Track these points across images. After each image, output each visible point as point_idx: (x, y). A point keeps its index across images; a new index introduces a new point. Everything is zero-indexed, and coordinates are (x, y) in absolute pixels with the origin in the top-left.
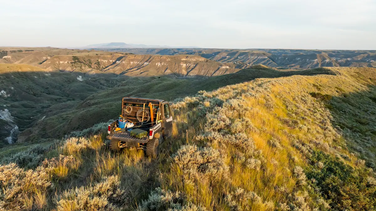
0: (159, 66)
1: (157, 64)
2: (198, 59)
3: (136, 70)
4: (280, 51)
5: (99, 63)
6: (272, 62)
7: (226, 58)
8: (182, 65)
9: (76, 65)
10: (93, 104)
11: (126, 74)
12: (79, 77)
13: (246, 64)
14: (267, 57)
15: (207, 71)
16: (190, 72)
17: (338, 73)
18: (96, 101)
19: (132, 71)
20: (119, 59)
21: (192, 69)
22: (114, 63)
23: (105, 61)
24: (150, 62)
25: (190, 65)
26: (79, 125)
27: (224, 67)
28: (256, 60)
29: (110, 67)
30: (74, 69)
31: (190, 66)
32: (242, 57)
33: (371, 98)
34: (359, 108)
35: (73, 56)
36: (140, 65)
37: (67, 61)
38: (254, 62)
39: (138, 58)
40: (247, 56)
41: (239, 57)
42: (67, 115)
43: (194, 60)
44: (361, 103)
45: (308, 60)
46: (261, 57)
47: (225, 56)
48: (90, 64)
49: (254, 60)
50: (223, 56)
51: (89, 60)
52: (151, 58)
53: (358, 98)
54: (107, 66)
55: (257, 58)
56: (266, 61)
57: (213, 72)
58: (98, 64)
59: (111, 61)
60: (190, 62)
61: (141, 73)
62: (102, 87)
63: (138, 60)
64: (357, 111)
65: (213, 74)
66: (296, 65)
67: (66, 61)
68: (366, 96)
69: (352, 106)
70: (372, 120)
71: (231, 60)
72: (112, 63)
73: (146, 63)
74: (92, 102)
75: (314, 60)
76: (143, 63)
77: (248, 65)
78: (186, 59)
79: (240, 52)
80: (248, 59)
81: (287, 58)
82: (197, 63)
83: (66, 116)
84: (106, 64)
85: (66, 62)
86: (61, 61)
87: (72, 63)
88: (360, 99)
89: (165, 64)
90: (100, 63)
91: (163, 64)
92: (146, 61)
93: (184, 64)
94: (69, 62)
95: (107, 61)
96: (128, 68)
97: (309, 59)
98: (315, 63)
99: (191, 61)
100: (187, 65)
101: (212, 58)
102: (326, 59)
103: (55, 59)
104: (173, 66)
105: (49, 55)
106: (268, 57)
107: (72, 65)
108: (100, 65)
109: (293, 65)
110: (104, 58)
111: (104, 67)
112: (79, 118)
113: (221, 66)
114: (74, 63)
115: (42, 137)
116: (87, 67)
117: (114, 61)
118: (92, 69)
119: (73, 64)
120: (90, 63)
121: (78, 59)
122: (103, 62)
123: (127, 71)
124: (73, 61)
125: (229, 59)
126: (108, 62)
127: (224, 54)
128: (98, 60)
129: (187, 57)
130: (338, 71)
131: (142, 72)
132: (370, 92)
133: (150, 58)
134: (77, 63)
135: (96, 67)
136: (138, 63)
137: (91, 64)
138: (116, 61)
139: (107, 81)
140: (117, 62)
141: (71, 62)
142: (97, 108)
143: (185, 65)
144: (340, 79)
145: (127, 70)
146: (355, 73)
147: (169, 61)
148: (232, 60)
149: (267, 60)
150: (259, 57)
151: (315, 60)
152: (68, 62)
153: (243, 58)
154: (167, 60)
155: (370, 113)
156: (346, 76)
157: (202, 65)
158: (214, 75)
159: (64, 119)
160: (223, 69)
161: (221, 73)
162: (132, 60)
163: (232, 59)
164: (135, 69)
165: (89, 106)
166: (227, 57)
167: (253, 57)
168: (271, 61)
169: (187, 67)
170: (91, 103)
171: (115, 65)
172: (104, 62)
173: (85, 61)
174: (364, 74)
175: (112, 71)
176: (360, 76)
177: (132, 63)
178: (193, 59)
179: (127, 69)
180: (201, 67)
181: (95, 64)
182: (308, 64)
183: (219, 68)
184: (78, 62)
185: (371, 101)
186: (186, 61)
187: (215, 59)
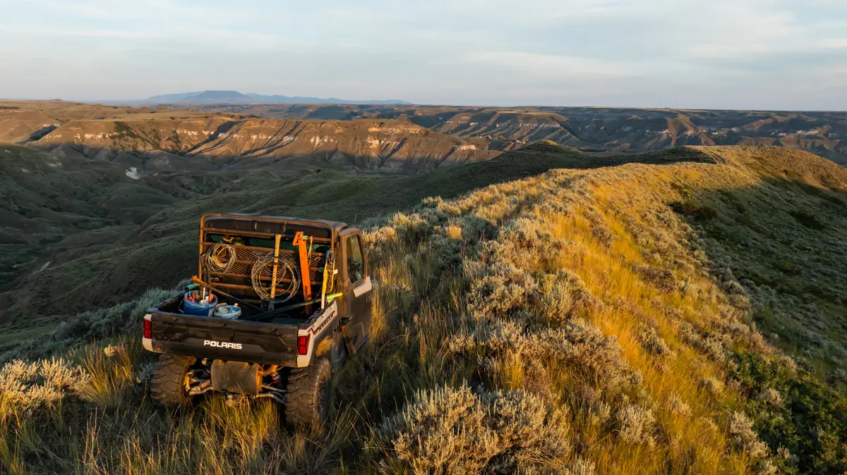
0: (317, 143)
1: (312, 140)
2: (405, 129)
3: (264, 154)
4: (587, 112)
5: (177, 137)
6: (570, 137)
7: (468, 126)
8: (369, 142)
9: (123, 142)
10: (164, 233)
12: (130, 170)
13: (513, 141)
14: (558, 126)
15: (427, 156)
16: (388, 159)
17: (720, 159)
18: (171, 225)
19: (256, 157)
20: (225, 127)
21: (394, 151)
22: (212, 138)
23: (193, 132)
24: (295, 136)
25: (387, 142)
26: (130, 283)
27: (464, 148)
28: (536, 132)
29: (204, 146)
31: (389, 144)
32: (505, 124)
33: (792, 214)
34: (774, 238)
35: (116, 122)
36: (273, 142)
37: (102, 133)
38: (530, 135)
39: (269, 126)
40: (516, 122)
41: (498, 126)
42: (102, 258)
43: (398, 131)
44: (775, 226)
45: (648, 131)
46: (547, 126)
47: (468, 122)
48: (157, 141)
49: (532, 131)
50: (462, 123)
51: (154, 130)
52: (300, 125)
54: (195, 144)
55: (537, 127)
56: (557, 132)
57: (440, 158)
58: (176, 139)
59: (206, 133)
60: (388, 136)
61: (277, 161)
62: (184, 194)
63: (268, 132)
64: (769, 242)
65: (441, 162)
66: (623, 142)
67: (98, 133)
68: (782, 210)
69: (758, 231)
70: (802, 263)
71: (480, 131)
72: (208, 137)
73: (287, 139)
74: (163, 227)
75: (661, 131)
76: (280, 137)
77: (519, 143)
78: (379, 130)
79: (501, 114)
80: (519, 129)
81: (602, 128)
82: (405, 139)
83: (99, 261)
84: (194, 140)
85: (100, 136)
86: (89, 133)
87: (112, 138)
88: (771, 215)
89: (332, 140)
90: (180, 138)
91: (326, 140)
92: (288, 134)
93: (375, 139)
94: (107, 136)
95: (195, 133)
96: (247, 148)
97: (651, 130)
98: (665, 137)
99: (390, 132)
100: (382, 142)
101: (437, 127)
102: (686, 129)
103: (71, 128)
104: (350, 145)
105: (57, 119)
106: (561, 125)
107: (115, 143)
108: (180, 142)
110: (190, 127)
111: (190, 147)
112: (131, 267)
113: (459, 144)
114: (119, 137)
115: (39, 313)
116: (149, 147)
117: (212, 133)
118: (160, 151)
119: (117, 140)
120: (157, 137)
121: (127, 128)
122: (187, 135)
123: (243, 157)
124: (115, 133)
125: (474, 129)
126: (198, 136)
127: (465, 118)
128: (175, 132)
129: (382, 123)
130: (719, 154)
131: (278, 157)
133: (298, 124)
134: (126, 137)
135: (170, 148)
136: (269, 137)
137: (160, 140)
138: (217, 134)
139: (197, 179)
140: (220, 135)
141: (110, 135)
142: (172, 241)
143: (377, 142)
144: (726, 172)
145: (242, 155)
146: (754, 160)
147: (340, 134)
148: (482, 132)
149: (560, 130)
150: (541, 126)
151: (664, 132)
152: (104, 136)
153: (507, 128)
154: (337, 131)
155: (796, 247)
156: (736, 166)
157: (416, 144)
158: (443, 164)
159: (94, 270)
160: (463, 151)
161: (458, 160)
162: (257, 132)
163: (483, 129)
164: (262, 151)
165: (155, 237)
166: (471, 124)
167: (528, 125)
168: (569, 134)
169: (380, 146)
170: (160, 231)
171: (216, 141)
172: (189, 136)
173: (143, 132)
174: (772, 161)
175: (207, 155)
176: (765, 167)
177: (254, 137)
178: (395, 129)
179: (243, 152)
180: (414, 147)
181: (169, 139)
182: (649, 139)
183: (453, 150)
184: (127, 135)
185: (793, 220)
186: (379, 132)
187: (444, 129)
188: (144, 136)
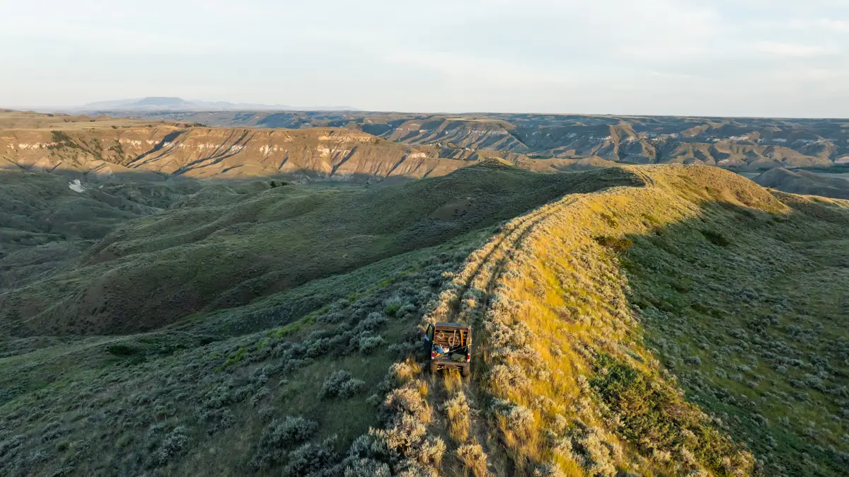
0: (266, 153)
1: (261, 149)
2: (355, 138)
3: (211, 164)
4: (533, 119)
5: (120, 147)
6: (517, 143)
7: (417, 133)
8: (320, 150)
9: (61, 153)
11: (188, 174)
12: (73, 183)
13: (462, 149)
14: (506, 133)
15: (378, 164)
16: (340, 167)
17: (649, 180)
19: (203, 166)
20: (170, 137)
21: (345, 160)
22: (158, 147)
23: (136, 142)
24: (244, 145)
25: (338, 151)
27: (415, 156)
28: (484, 139)
29: (148, 156)
30: (58, 163)
31: (339, 153)
32: (454, 131)
33: (704, 232)
34: (682, 257)
35: (53, 132)
36: (221, 151)
37: (39, 143)
38: (479, 142)
39: (216, 135)
40: (465, 129)
41: (447, 133)
43: (348, 139)
45: (591, 138)
46: (495, 132)
47: (417, 129)
48: (98, 151)
49: (480, 138)
50: (413, 130)
51: (95, 140)
52: (249, 134)
53: (681, 235)
54: (140, 154)
55: (485, 135)
56: (504, 140)
57: (391, 166)
58: (119, 149)
59: (150, 142)
60: (339, 145)
61: (225, 171)
62: (132, 206)
63: (216, 141)
65: (392, 170)
66: (568, 149)
67: (34, 143)
68: (696, 229)
71: (429, 138)
72: (153, 147)
73: (235, 148)
75: (604, 137)
76: (228, 147)
77: (468, 151)
78: (330, 138)
79: (450, 121)
80: (467, 136)
81: (548, 135)
82: (356, 147)
84: (138, 150)
85: (36, 146)
86: (24, 142)
87: (50, 148)
89: (281, 149)
90: (123, 149)
91: (275, 149)
92: (236, 143)
93: (325, 147)
94: (44, 146)
95: (139, 143)
96: (193, 158)
97: (594, 136)
98: (607, 144)
99: (341, 140)
100: (333, 151)
101: (387, 134)
102: (628, 136)
103: (3, 138)
104: (301, 154)
106: (509, 132)
107: (53, 154)
108: (122, 152)
109: (561, 148)
110: (134, 136)
111: (134, 157)
112: (105, 288)
113: (409, 152)
114: (58, 147)
116: (91, 157)
117: (157, 142)
118: (102, 162)
119: (55, 150)
120: (99, 147)
121: (66, 138)
122: (129, 144)
123: (190, 167)
124: (53, 144)
125: (424, 136)
126: (142, 146)
127: (415, 126)
128: (117, 141)
129: (332, 132)
131: (226, 167)
132: (703, 221)
133: (246, 134)
134: (65, 147)
135: (113, 158)
136: (217, 146)
137: (102, 150)
138: (162, 143)
139: (145, 191)
140: (165, 144)
141: (48, 145)
143: (327, 150)
144: (651, 195)
145: (189, 165)
146: (679, 179)
147: (290, 142)
148: (431, 140)
149: (508, 137)
150: (490, 133)
151: (607, 138)
152: (41, 146)
153: (456, 135)
154: (287, 140)
155: (699, 265)
156: (662, 187)
157: (367, 152)
158: (394, 173)
160: (414, 159)
161: (409, 168)
162: (204, 141)
163: (432, 136)
164: (209, 161)
166: (421, 131)
167: (476, 132)
168: (516, 140)
169: (331, 155)
171: (161, 151)
172: (133, 146)
173: (84, 142)
175: (153, 165)
177: (201, 146)
178: (344, 138)
179: (189, 162)
180: (364, 156)
181: (112, 149)
182: (593, 146)
183: (403, 158)
184: (66, 145)
186: (329, 141)
187: (393, 137)
188: (85, 147)
